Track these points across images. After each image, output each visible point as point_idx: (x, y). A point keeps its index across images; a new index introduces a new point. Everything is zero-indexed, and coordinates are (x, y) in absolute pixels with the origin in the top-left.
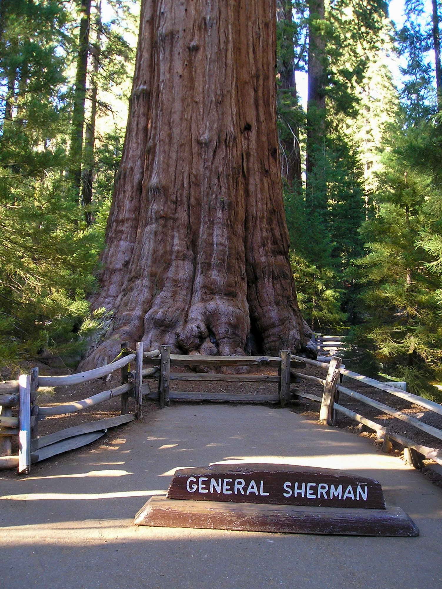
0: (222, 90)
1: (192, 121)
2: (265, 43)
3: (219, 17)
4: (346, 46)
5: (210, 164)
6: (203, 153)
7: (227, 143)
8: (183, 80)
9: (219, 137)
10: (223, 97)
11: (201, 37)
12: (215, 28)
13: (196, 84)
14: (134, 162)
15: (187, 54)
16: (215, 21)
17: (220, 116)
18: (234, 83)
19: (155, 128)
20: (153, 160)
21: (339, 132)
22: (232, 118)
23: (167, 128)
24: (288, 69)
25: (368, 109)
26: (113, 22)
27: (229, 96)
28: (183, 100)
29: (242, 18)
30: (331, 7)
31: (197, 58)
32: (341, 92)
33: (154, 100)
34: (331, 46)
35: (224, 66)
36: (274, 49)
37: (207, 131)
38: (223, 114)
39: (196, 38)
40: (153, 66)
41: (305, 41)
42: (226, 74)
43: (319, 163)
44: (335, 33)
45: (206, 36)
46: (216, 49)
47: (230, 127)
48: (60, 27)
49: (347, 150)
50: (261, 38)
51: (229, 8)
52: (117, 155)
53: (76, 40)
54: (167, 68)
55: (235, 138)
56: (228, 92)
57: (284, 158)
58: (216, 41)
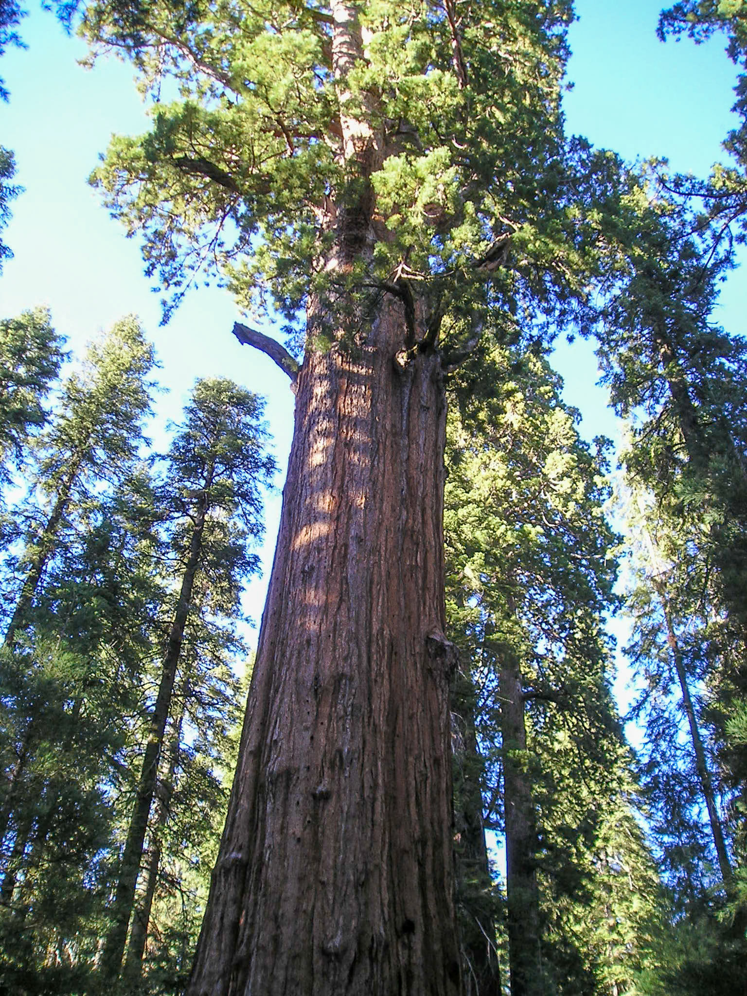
0: (365, 863)
1: (316, 913)
2: (435, 790)
3: (363, 748)
4: (563, 789)
5: (343, 991)
6: (332, 972)
7: (374, 954)
8: (303, 846)
9: (359, 944)
10: (367, 875)
11: (333, 779)
12: (356, 764)
13: (324, 853)
14: (211, 984)
15: (310, 805)
16: (356, 755)
17: (362, 907)
18: (386, 853)
19: (252, 925)
20: (244, 983)
21: (563, 929)
22: (383, 911)
23: (271, 925)
24: (474, 826)
25: (609, 888)
26: (197, 749)
27: (376, 874)
28: (301, 879)
29: (399, 751)
30: (536, 730)
31: (326, 812)
32: (562, 862)
33: (253, 876)
34: (540, 789)
35: (370, 824)
36: (450, 797)
37: (339, 932)
38: (366, 904)
39: (326, 780)
40: (255, 822)
41: (499, 782)
42: (372, 837)
43: (533, 986)
44: (544, 769)
45: (342, 778)
46: (356, 797)
47: (379, 926)
48: (114, 753)
49: (580, 962)
50: (429, 781)
51: (379, 735)
52: (181, 967)
53: (136, 773)
54: (278, 826)
55: (387, 947)
56: (377, 866)
57: (472, 977)
58: (358, 785)
